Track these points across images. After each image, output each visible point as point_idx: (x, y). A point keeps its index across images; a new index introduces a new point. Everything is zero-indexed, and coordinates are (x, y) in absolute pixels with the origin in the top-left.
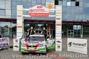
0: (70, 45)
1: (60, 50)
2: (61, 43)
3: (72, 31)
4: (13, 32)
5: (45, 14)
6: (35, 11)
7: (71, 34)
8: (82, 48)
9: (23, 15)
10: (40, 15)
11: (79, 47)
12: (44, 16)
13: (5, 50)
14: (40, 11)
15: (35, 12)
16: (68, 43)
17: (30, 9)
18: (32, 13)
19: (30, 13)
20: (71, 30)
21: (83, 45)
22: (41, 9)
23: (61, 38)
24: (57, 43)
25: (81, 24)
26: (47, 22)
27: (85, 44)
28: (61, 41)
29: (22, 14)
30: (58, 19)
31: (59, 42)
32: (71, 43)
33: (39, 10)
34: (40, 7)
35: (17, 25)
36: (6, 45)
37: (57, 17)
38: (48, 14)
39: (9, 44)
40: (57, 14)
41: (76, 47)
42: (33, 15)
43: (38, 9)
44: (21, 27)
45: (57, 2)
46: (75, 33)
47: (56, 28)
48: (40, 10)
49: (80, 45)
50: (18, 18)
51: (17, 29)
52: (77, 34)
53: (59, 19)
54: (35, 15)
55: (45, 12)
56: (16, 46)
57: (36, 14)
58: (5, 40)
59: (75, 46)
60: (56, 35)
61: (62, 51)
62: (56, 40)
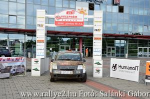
0: (114, 69)
1: (100, 75)
2: (101, 66)
3: (113, 49)
4: (28, 49)
5: (78, 22)
6: (63, 18)
7: (111, 52)
8: (132, 72)
9: (46, 23)
10: (70, 24)
12: (76, 25)
13: (20, 74)
15: (64, 20)
16: (111, 66)
17: (56, 15)
18: (59, 22)
19: (56, 20)
20: (111, 47)
21: (134, 69)
22: (72, 15)
23: (100, 58)
24: (95, 65)
25: (127, 38)
26: (77, 35)
28: (101, 62)
29: (44, 23)
30: (96, 30)
31: (98, 63)
34: (72, 13)
35: (37, 39)
36: (21, 67)
37: (95, 28)
38: (83, 22)
39: (25, 66)
40: (95, 23)
41: (123, 71)
44: (43, 41)
45: (92, 7)
46: (117, 51)
47: (94, 44)
48: (71, 17)
49: (129, 68)
50: (38, 28)
51: (37, 44)
52: (120, 53)
53: (99, 30)
54: (63, 23)
56: (36, 70)
57: (65, 22)
58: (20, 60)
59: (122, 69)
60: (94, 53)
61: (103, 76)
62: (95, 62)
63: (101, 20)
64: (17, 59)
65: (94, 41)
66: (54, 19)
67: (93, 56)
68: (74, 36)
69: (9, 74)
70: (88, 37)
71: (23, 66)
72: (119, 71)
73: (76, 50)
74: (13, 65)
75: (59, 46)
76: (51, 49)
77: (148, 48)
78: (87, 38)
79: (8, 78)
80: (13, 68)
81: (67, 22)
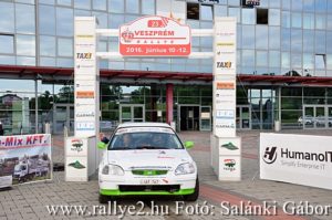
0: (270, 158)
3: (245, 110)
4: (44, 114)
6: (139, 36)
7: (241, 118)
8: (316, 167)
10: (158, 50)
11: (305, 166)
12: (172, 54)
13: (38, 178)
14: (157, 36)
15: (142, 42)
17: (123, 29)
18: (130, 46)
19: (123, 42)
20: (240, 106)
21: (321, 157)
22: (162, 29)
24: (222, 151)
27: (331, 153)
29: (92, 50)
30: (221, 65)
31: (230, 146)
33: (155, 32)
34: (160, 24)
35: (77, 90)
36: (41, 160)
38: (188, 47)
42: (132, 50)
45: (193, 11)
48: (160, 33)
49: (309, 157)
51: (77, 101)
52: (263, 120)
53: (227, 65)
54: (139, 50)
55: (176, 42)
56: (77, 165)
57: (144, 47)
58: (37, 142)
63: (233, 39)
64: (29, 140)
69: (10, 177)
70: (187, 83)
71: (45, 158)
72: (284, 164)
73: (160, 114)
74: (20, 155)
77: (326, 107)
78: (184, 86)
79: (8, 189)
80: (21, 163)
81: (149, 46)
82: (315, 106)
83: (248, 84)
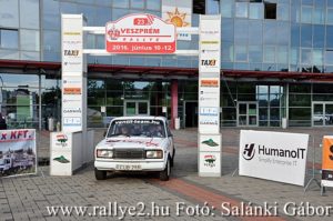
0: (249, 155)
1: (216, 169)
2: (218, 148)
3: (253, 107)
4: (49, 109)
5: (162, 44)
6: (125, 34)
7: (247, 115)
8: (290, 164)
9: (84, 48)
10: (143, 48)
12: (158, 51)
13: (22, 171)
14: (143, 34)
15: (128, 40)
16: (242, 148)
18: (116, 44)
19: (110, 40)
20: (248, 103)
22: (147, 27)
23: (216, 129)
24: (203, 147)
25: (285, 80)
26: (165, 75)
27: (303, 150)
28: (217, 140)
29: (79, 47)
30: (205, 63)
31: (210, 143)
32: (252, 146)
33: (141, 30)
34: (146, 22)
35: (64, 86)
36: (25, 154)
37: (203, 57)
38: (173, 44)
39: (35, 151)
40: (202, 46)
41: (268, 160)
42: (118, 47)
43: (137, 27)
44: (78, 90)
46: (263, 112)
47: (200, 96)
48: (146, 31)
49: (283, 153)
50: (65, 59)
51: (64, 97)
52: (269, 118)
53: (211, 63)
54: (125, 48)
55: (162, 40)
56: (62, 160)
57: (130, 45)
58: (22, 137)
59: (266, 157)
60: (201, 118)
61: (223, 174)
62: (202, 139)
64: (13, 135)
65: (201, 89)
66: (103, 36)
67: (200, 125)
68: (159, 77)
71: (30, 152)
72: (261, 160)
74: (5, 149)
75: (122, 103)
76: (103, 109)
80: (5, 157)
81: (135, 44)
82: (324, 103)
83: (255, 80)
